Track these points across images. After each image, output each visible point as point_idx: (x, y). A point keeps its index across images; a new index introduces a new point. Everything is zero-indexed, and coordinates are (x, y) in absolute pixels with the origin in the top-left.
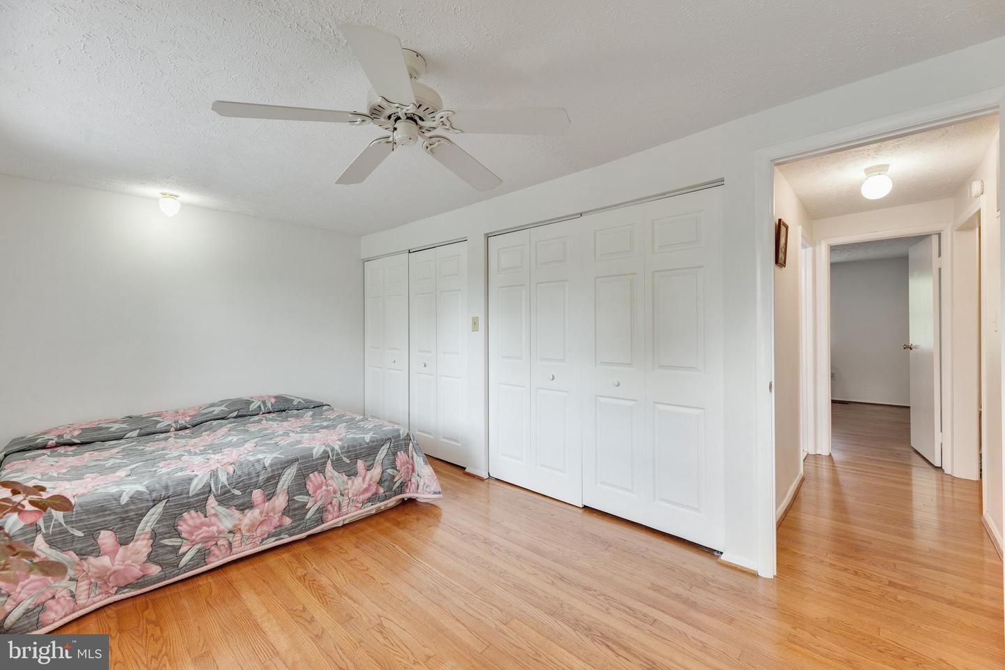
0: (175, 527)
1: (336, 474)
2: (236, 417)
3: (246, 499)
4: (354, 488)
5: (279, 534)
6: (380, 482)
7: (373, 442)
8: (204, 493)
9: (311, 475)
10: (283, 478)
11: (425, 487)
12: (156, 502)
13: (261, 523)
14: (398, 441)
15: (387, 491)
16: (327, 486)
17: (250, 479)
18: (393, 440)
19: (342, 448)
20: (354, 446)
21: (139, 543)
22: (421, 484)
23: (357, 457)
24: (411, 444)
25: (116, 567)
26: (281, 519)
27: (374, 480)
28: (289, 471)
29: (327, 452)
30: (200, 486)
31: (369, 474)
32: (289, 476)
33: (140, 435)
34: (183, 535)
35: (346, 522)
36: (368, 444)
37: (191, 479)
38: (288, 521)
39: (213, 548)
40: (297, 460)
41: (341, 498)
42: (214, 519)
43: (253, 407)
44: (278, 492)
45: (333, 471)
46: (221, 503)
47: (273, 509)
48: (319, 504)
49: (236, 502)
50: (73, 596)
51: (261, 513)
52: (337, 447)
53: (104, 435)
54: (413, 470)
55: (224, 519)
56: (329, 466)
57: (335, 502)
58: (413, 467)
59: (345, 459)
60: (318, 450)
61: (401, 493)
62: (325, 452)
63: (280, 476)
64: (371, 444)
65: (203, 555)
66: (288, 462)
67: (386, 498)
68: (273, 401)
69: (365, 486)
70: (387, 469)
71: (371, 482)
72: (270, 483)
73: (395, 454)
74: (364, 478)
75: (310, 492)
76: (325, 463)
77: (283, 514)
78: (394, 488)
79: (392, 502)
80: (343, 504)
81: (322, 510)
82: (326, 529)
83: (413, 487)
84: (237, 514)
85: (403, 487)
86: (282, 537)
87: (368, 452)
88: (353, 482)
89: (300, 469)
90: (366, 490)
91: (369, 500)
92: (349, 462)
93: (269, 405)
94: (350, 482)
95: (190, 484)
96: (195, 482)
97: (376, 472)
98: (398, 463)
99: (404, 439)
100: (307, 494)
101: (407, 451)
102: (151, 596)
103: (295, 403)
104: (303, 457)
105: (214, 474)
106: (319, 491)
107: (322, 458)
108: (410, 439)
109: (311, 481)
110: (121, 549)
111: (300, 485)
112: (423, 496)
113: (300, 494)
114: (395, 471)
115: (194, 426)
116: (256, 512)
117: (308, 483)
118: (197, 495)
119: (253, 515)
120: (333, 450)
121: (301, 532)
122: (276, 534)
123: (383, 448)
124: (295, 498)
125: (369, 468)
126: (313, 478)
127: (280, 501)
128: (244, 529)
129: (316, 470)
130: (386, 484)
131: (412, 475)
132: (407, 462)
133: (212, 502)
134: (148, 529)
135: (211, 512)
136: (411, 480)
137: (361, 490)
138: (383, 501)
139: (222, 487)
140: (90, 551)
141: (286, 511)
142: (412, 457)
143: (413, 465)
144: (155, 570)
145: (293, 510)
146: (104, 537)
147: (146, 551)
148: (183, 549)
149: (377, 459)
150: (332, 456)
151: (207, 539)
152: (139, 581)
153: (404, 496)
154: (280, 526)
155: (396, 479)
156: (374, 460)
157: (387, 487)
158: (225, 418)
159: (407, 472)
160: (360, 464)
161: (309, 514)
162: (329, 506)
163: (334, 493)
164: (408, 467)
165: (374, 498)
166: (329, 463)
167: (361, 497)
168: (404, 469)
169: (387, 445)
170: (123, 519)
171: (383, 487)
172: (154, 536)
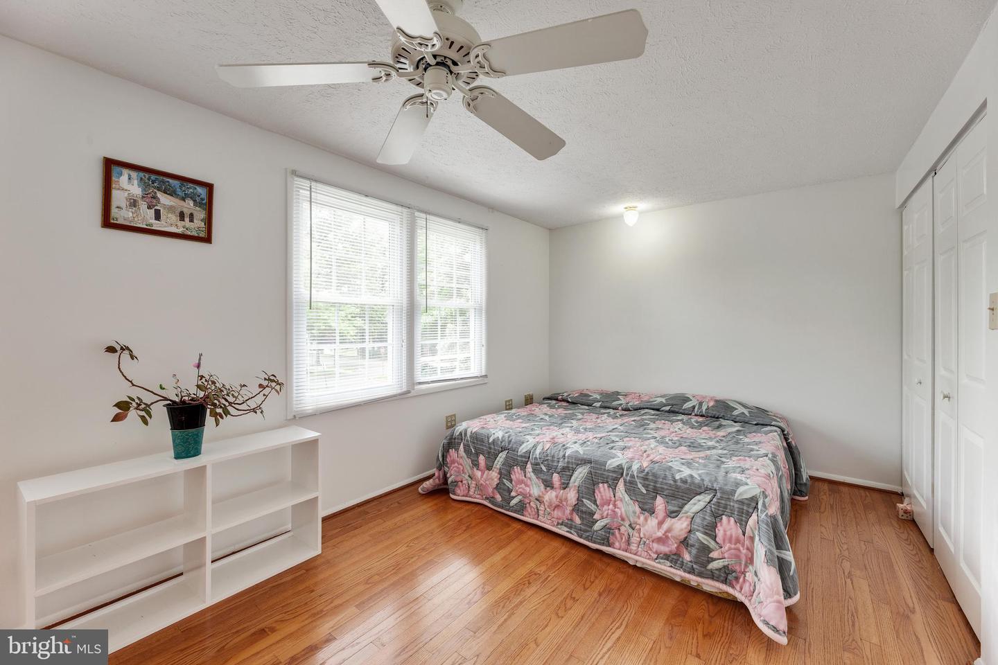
0: (510, 473)
1: (627, 498)
2: (669, 412)
3: (548, 478)
4: (646, 527)
5: (571, 528)
6: (685, 542)
7: (684, 481)
8: (525, 457)
9: (601, 485)
10: (576, 474)
11: (757, 600)
12: (503, 449)
13: (557, 507)
14: (729, 499)
15: (696, 563)
16: (615, 505)
17: (553, 461)
18: (719, 495)
19: (641, 470)
20: (655, 475)
21: (494, 473)
22: (759, 592)
23: (656, 492)
24: (754, 516)
25: (482, 482)
26: (571, 514)
27: (674, 533)
28: (580, 470)
29: (623, 470)
30: (525, 451)
31: (669, 522)
32: (580, 473)
33: (601, 407)
34: (513, 482)
35: (639, 565)
36: (675, 481)
37: (523, 443)
38: (577, 520)
39: (528, 505)
40: (590, 462)
41: (630, 530)
42: (529, 482)
43: (687, 405)
44: (570, 485)
45: (623, 492)
46: (534, 471)
47: (566, 499)
48: (606, 521)
49: (542, 476)
50: (469, 487)
51: (557, 497)
52: (635, 467)
53: (586, 399)
54: (750, 560)
55: (534, 485)
56: (621, 486)
57: (623, 529)
58: (751, 555)
59: (640, 486)
60: (612, 463)
61: (725, 581)
62: (620, 467)
63: (574, 470)
64: (679, 483)
65: (522, 507)
66: (582, 460)
67: (692, 571)
68: (711, 404)
69: (660, 534)
70: (698, 530)
71: (669, 534)
72: (566, 473)
73: (717, 516)
74: (660, 524)
75: (598, 503)
76: (618, 479)
77: (573, 510)
78: (710, 566)
79: (710, 586)
80: (633, 540)
81: (608, 529)
82: (618, 556)
83: (746, 588)
84: (542, 487)
85: (727, 575)
86: (572, 532)
87: (681, 493)
88: (646, 519)
89: (590, 473)
90: (660, 540)
91: (667, 557)
92: (645, 492)
93: (704, 408)
94: (642, 518)
95: (521, 445)
96: (525, 444)
97: (679, 526)
98: (720, 532)
99: (741, 502)
100: (595, 502)
101: (742, 521)
102: (498, 515)
103: (735, 413)
104: (596, 462)
105: (535, 446)
106: (606, 507)
107: (614, 472)
108: (756, 508)
109: (600, 492)
110: (486, 472)
111: (589, 490)
112: (753, 613)
113: (588, 499)
114: (713, 542)
116: (553, 494)
117: (596, 491)
118: (521, 456)
119: (550, 496)
120: (629, 468)
121: (587, 539)
122: (570, 525)
123: (698, 497)
124: (584, 500)
125: (673, 514)
126: (602, 489)
127: (572, 496)
128: (546, 504)
129: (607, 482)
130: (694, 551)
131: (746, 566)
132: (738, 541)
133: (529, 468)
134: (498, 467)
135: (528, 475)
136: (744, 573)
137: (655, 536)
138: (689, 573)
139: (536, 458)
140: (476, 464)
141: (577, 508)
142: (752, 539)
143: (751, 550)
144: (499, 498)
145: (582, 511)
146: (482, 459)
147: (496, 481)
148: (513, 494)
149: (686, 508)
150: (627, 475)
151: (525, 496)
152: (491, 499)
153: (730, 590)
154: (571, 520)
155: (714, 555)
156: (682, 507)
157: (697, 557)
158: (658, 410)
159: (738, 557)
160: (660, 502)
161: (597, 526)
162: (617, 531)
163: (623, 520)
164: (739, 550)
165: (673, 558)
166: (621, 480)
167: (656, 546)
168: (730, 549)
169: (708, 498)
170: (489, 453)
171: (690, 553)
172: (500, 473)
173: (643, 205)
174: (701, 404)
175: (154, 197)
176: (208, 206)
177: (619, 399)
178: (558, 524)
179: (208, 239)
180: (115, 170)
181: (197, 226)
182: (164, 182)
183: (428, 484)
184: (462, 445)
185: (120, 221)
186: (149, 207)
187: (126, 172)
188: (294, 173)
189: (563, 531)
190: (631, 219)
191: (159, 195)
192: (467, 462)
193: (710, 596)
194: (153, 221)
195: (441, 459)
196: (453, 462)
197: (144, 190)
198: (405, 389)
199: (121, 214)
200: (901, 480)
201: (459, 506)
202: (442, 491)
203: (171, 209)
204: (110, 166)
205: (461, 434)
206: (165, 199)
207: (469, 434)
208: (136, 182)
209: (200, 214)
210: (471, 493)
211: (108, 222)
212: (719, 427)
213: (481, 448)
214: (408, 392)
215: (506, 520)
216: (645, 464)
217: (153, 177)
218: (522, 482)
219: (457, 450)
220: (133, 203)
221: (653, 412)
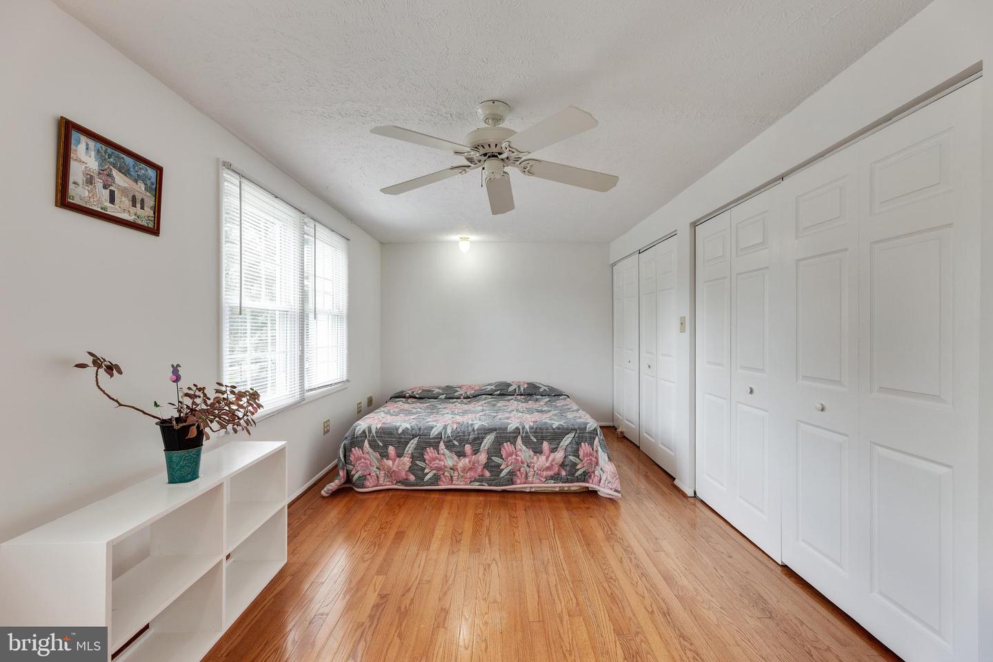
0: (422, 455)
1: (524, 448)
2: (499, 395)
3: (461, 450)
4: (538, 463)
5: (482, 482)
6: (562, 465)
7: (559, 429)
8: (438, 438)
9: (505, 444)
10: (485, 441)
11: (607, 482)
12: (414, 436)
13: (470, 469)
14: (584, 433)
15: (569, 475)
16: (516, 456)
17: (464, 436)
18: (578, 431)
19: (531, 428)
20: (540, 429)
21: (405, 458)
22: (604, 478)
23: (541, 439)
24: (597, 438)
25: (394, 469)
26: (482, 471)
27: (556, 462)
28: (488, 437)
29: (519, 429)
30: (436, 433)
31: (552, 455)
32: (489, 440)
33: (446, 398)
34: (426, 462)
35: (533, 490)
36: (554, 429)
37: (433, 428)
38: (487, 474)
39: (442, 476)
40: (495, 430)
41: (528, 469)
42: (442, 457)
43: (511, 389)
44: (481, 450)
45: (522, 445)
46: (447, 447)
47: (478, 462)
48: (510, 468)
49: (455, 449)
50: (378, 477)
51: (470, 462)
52: (527, 427)
53: (430, 394)
54: (597, 464)
55: (448, 459)
56: (519, 441)
57: (522, 469)
58: (597, 460)
59: (532, 438)
60: (511, 427)
61: (584, 481)
62: (517, 429)
63: (483, 438)
64: (556, 430)
65: (436, 479)
66: (489, 430)
67: (567, 481)
68: (526, 386)
69: (548, 464)
70: (570, 455)
71: (554, 463)
72: (477, 441)
73: (579, 444)
74: (547, 458)
75: (503, 457)
76: (516, 437)
77: (484, 467)
78: (576, 475)
79: (575, 486)
80: (529, 474)
81: (512, 474)
82: (517, 490)
83: (596, 479)
84: (455, 458)
85: (586, 476)
86: (484, 484)
87: (555, 436)
88: (538, 458)
89: (496, 437)
90: (548, 469)
91: (552, 478)
92: (535, 441)
93: (522, 389)
94: (535, 458)
95: (431, 430)
96: (435, 429)
97: (559, 455)
98: (581, 453)
99: (590, 433)
100: (501, 457)
101: (591, 444)
102: (410, 494)
103: (541, 390)
104: (500, 429)
105: (445, 428)
106: (510, 458)
107: (513, 433)
108: (597, 434)
109: (504, 449)
110: (398, 459)
111: (496, 450)
112: (604, 491)
113: (496, 456)
114: (578, 460)
115: (474, 397)
116: (466, 461)
117: (502, 449)
118: (434, 438)
119: (465, 462)
120: (524, 428)
121: (496, 485)
122: (481, 479)
123: (567, 436)
124: (493, 458)
125: (553, 450)
126: (506, 447)
127: (482, 457)
128: (460, 470)
129: (509, 441)
130: (568, 468)
131: (595, 468)
132: (591, 455)
133: (442, 445)
134: (410, 452)
135: (442, 452)
136: (594, 472)
137: (544, 467)
138: (565, 483)
139: (448, 437)
140: (385, 455)
141: (486, 466)
142: (597, 451)
143: (597, 458)
144: (412, 478)
145: (492, 467)
146: (391, 450)
147: (408, 464)
148: (426, 471)
149: (561, 444)
150: (523, 433)
151: (439, 469)
152: (405, 482)
153: (587, 485)
154: (482, 476)
155: (578, 467)
156: (559, 445)
157: (569, 471)
158: (491, 395)
159: (591, 464)
160: (546, 445)
161: (503, 474)
162: (518, 472)
163: (523, 463)
164: (591, 459)
165: (556, 478)
166: (519, 438)
167: (545, 473)
168: (587, 460)
169: (573, 435)
170: (399, 442)
171: (565, 470)
172: (413, 457)
173: (473, 238)
174: (519, 387)
175: (110, 175)
176: (156, 190)
177: (458, 391)
178: (471, 482)
179: (155, 231)
180: (75, 135)
181: (144, 215)
182: (118, 157)
183: (333, 485)
184: (366, 441)
185: (77, 201)
186: (105, 187)
187: (84, 139)
188: (228, 166)
189: (476, 486)
190: (464, 246)
191: (115, 172)
192: (373, 456)
193: (575, 493)
194: (107, 204)
195: (343, 460)
196: (359, 458)
197: (100, 165)
198: (297, 397)
199: (78, 193)
201: (373, 496)
202: (348, 489)
203: (124, 191)
204: (67, 130)
205: (364, 432)
206: (120, 180)
207: (374, 431)
208: (93, 154)
209: (150, 202)
210: (381, 482)
211: (63, 200)
212: (537, 400)
213: (388, 440)
214: (304, 400)
215: (424, 495)
216: (532, 424)
217: (110, 150)
218: (434, 459)
219: (361, 447)
220: (90, 181)
221: (490, 397)
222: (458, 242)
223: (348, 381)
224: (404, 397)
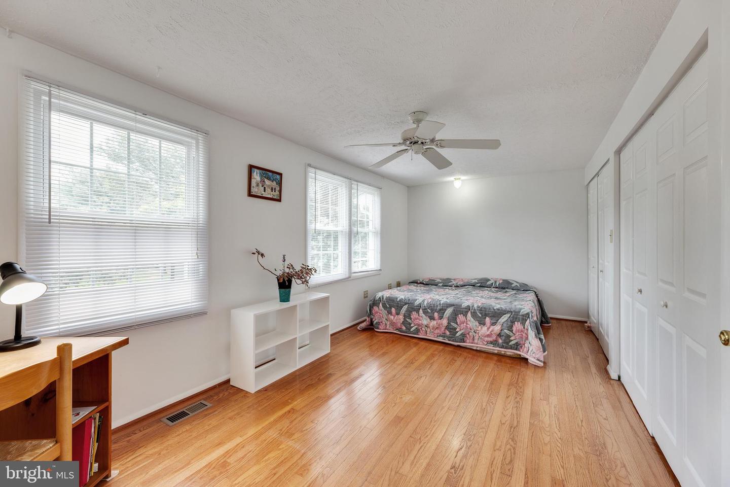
0: (410, 315)
1: (472, 319)
2: (480, 286)
3: (432, 315)
4: (482, 331)
5: (444, 337)
6: (499, 335)
7: (499, 310)
8: (418, 306)
9: (459, 315)
10: (447, 312)
11: (532, 352)
12: (406, 304)
13: (437, 328)
14: (518, 315)
15: (504, 343)
16: (467, 324)
17: (434, 307)
18: (513, 314)
19: (478, 307)
20: (485, 308)
21: (401, 316)
22: (530, 349)
23: (486, 315)
24: (528, 320)
25: (394, 321)
26: (445, 331)
27: (494, 332)
28: (449, 309)
30: (418, 303)
31: (492, 327)
32: (449, 311)
33: (443, 286)
34: (412, 320)
35: (478, 349)
36: (494, 310)
37: (417, 300)
38: (448, 333)
39: (420, 330)
40: (453, 305)
41: (474, 334)
42: (421, 318)
43: (489, 283)
44: (444, 317)
45: (471, 317)
46: (424, 313)
47: (442, 324)
48: (462, 331)
49: (427, 314)
50: (386, 325)
51: (437, 323)
52: (475, 306)
53: (433, 282)
54: (527, 338)
55: (424, 320)
56: (469, 314)
57: (470, 334)
58: (527, 335)
59: (478, 314)
60: (465, 305)
61: (516, 349)
62: (469, 306)
63: (445, 310)
65: (417, 331)
66: (449, 305)
68: (501, 282)
69: (488, 333)
70: (505, 329)
71: (492, 333)
72: (442, 311)
73: (513, 322)
74: (488, 329)
76: (467, 312)
77: (446, 328)
78: (510, 344)
79: (510, 352)
80: (475, 338)
81: (463, 335)
82: (468, 347)
83: (525, 350)
84: (429, 320)
85: (517, 346)
86: (445, 339)
87: (496, 315)
88: (482, 328)
89: (454, 310)
90: (488, 336)
91: (491, 343)
92: (480, 316)
93: (497, 284)
94: (480, 327)
96: (417, 301)
97: (497, 328)
98: (514, 329)
99: (523, 315)
100: (457, 323)
101: (523, 324)
102: (402, 337)
103: (513, 285)
104: (456, 305)
105: (423, 301)
106: (462, 325)
107: (466, 309)
108: (529, 317)
109: (459, 319)
110: (396, 316)
111: (453, 318)
112: (532, 360)
113: (453, 322)
114: (511, 333)
115: (461, 286)
116: (435, 322)
117: (457, 318)
118: (416, 306)
119: (433, 323)
120: (473, 306)
121: (453, 341)
122: (444, 336)
123: (504, 316)
124: (451, 323)
125: (493, 324)
126: (460, 317)
127: (445, 322)
128: (431, 327)
129: (463, 314)
130: (503, 338)
131: (525, 341)
132: (522, 331)
133: (421, 311)
134: (403, 313)
135: (421, 315)
136: (524, 344)
137: (486, 334)
138: (501, 348)
139: (425, 306)
140: (390, 313)
141: (447, 328)
142: (527, 330)
143: (527, 334)
144: (404, 328)
145: (450, 329)
146: (393, 310)
147: (402, 320)
148: (412, 325)
149: (500, 320)
150: (472, 310)
151: (419, 325)
152: (400, 329)
153: (518, 352)
154: (445, 333)
155: (512, 339)
156: (498, 321)
157: (505, 340)
158: (474, 286)
159: (522, 338)
160: (488, 320)
161: (458, 335)
162: (468, 335)
163: (471, 329)
164: (522, 335)
165: (495, 343)
166: (470, 312)
167: (486, 339)
168: (519, 335)
169: (509, 315)
170: (398, 306)
171: (502, 339)
172: (404, 316)
173: (463, 178)
174: (496, 282)
175: (264, 181)
176: (280, 184)
177: (452, 282)
178: (437, 336)
179: (279, 200)
180: (253, 169)
181: (276, 194)
182: (267, 174)
183: (363, 325)
184: (381, 304)
185: (253, 194)
186: (262, 186)
187: (256, 170)
188: (309, 165)
189: (440, 339)
190: (457, 184)
191: (266, 180)
192: (384, 312)
193: (510, 357)
194: (263, 193)
195: (369, 312)
196: (377, 313)
197: (261, 178)
198: (347, 276)
199: (254, 190)
200: (588, 316)
201: (382, 335)
202: (371, 328)
203: (269, 186)
204: (251, 168)
205: (380, 298)
206: (267, 182)
207: (385, 298)
208: (258, 175)
209: (278, 189)
210: (388, 327)
211: (250, 194)
212: (506, 292)
213: (392, 305)
214: (350, 277)
215: (409, 339)
216: (480, 305)
217: (264, 172)
218: (417, 319)
219: (378, 306)
220: (258, 185)
221: (472, 287)
222: (453, 181)
223: (380, 270)
224: (417, 283)
